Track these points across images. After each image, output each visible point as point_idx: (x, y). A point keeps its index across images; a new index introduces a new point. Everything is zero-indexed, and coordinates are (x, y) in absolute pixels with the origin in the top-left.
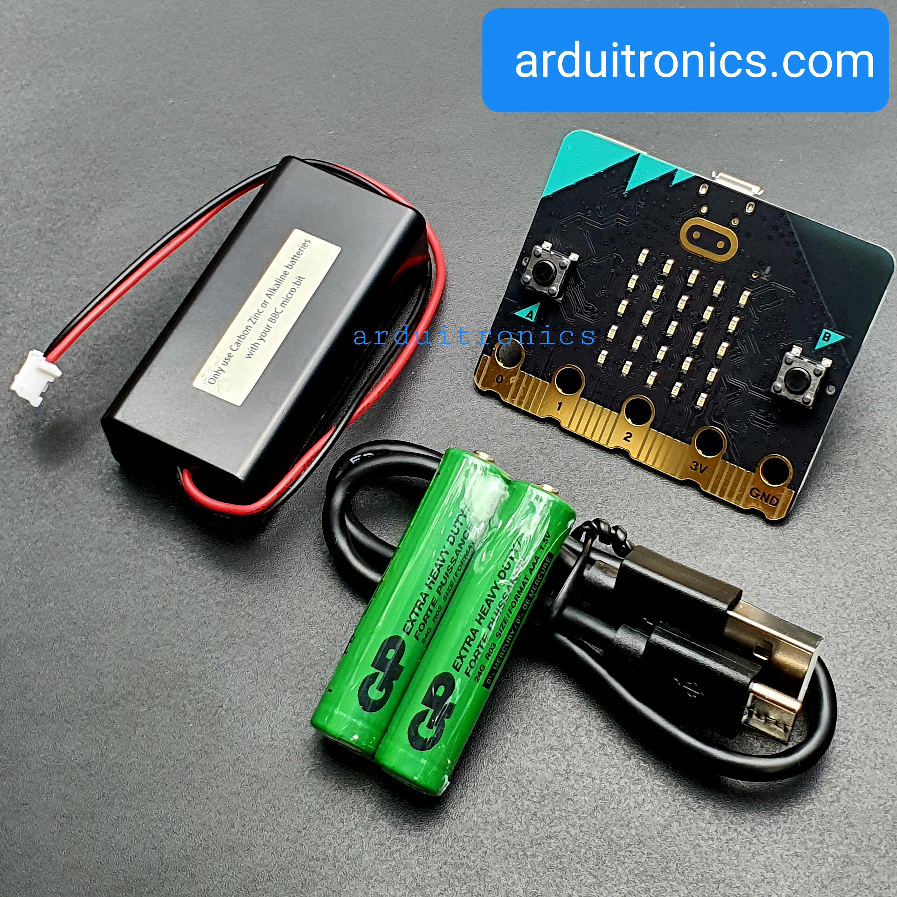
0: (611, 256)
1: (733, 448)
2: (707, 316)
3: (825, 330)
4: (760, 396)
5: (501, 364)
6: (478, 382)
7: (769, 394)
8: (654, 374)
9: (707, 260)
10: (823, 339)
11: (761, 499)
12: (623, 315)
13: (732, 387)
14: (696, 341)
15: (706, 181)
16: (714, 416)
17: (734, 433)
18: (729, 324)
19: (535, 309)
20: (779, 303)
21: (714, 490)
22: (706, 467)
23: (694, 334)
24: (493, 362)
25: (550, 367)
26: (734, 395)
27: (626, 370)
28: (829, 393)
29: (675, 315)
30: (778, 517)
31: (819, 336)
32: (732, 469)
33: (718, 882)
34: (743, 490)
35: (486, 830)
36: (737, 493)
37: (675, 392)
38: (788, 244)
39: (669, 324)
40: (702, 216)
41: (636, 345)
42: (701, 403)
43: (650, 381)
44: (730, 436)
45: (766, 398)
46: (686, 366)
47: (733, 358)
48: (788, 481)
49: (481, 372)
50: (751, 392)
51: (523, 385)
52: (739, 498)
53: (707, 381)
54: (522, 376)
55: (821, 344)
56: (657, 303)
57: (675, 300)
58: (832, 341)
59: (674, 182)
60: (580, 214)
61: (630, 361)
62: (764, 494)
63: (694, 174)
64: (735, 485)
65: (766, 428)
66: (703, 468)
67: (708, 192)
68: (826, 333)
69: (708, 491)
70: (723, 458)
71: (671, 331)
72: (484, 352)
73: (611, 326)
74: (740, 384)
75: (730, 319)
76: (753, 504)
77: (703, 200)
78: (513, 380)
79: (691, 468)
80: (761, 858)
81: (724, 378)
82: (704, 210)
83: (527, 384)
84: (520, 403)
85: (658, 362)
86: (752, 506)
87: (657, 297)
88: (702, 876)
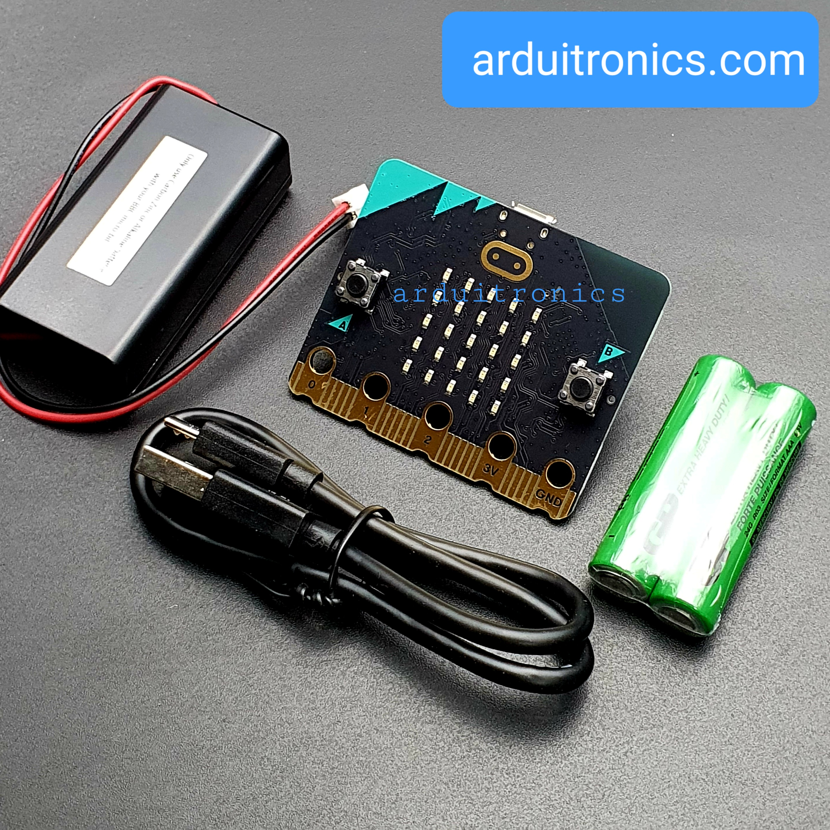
0: (419, 274)
1: (523, 451)
2: (503, 329)
3: (607, 346)
4: (548, 404)
5: (314, 371)
6: (292, 387)
7: (557, 402)
8: (453, 382)
9: (505, 280)
10: (606, 354)
11: (546, 500)
12: (428, 327)
13: (523, 396)
14: (493, 353)
15: (506, 209)
16: (506, 422)
17: (524, 438)
18: (522, 337)
19: (347, 320)
20: (568, 320)
21: (504, 491)
22: (498, 470)
23: (491, 347)
24: (307, 369)
25: (359, 374)
26: (526, 403)
27: (428, 378)
28: (610, 403)
29: (474, 328)
30: (561, 516)
31: (602, 351)
32: (521, 471)
34: (530, 491)
36: (524, 494)
37: (472, 399)
38: (576, 266)
39: (469, 336)
40: (502, 239)
41: (438, 355)
42: (495, 409)
43: (450, 388)
44: (520, 441)
45: (553, 406)
46: (482, 375)
47: (524, 369)
48: (571, 483)
49: (295, 377)
50: (541, 400)
51: (334, 390)
52: (526, 499)
53: (501, 389)
54: (333, 382)
55: (603, 358)
56: (459, 317)
57: (475, 315)
58: (613, 355)
59: (477, 209)
60: (392, 235)
61: (433, 369)
62: (549, 495)
63: (495, 202)
64: (523, 486)
65: (552, 433)
66: (494, 470)
67: (507, 218)
68: (608, 348)
69: (499, 492)
70: (513, 462)
71: (470, 342)
72: (299, 359)
73: (416, 337)
74: (532, 393)
75: (524, 333)
76: (539, 504)
77: (502, 225)
78: (324, 385)
79: (484, 470)
81: (517, 387)
82: (503, 234)
83: (338, 389)
84: (330, 407)
85: (457, 372)
86: (538, 506)
87: (459, 312)
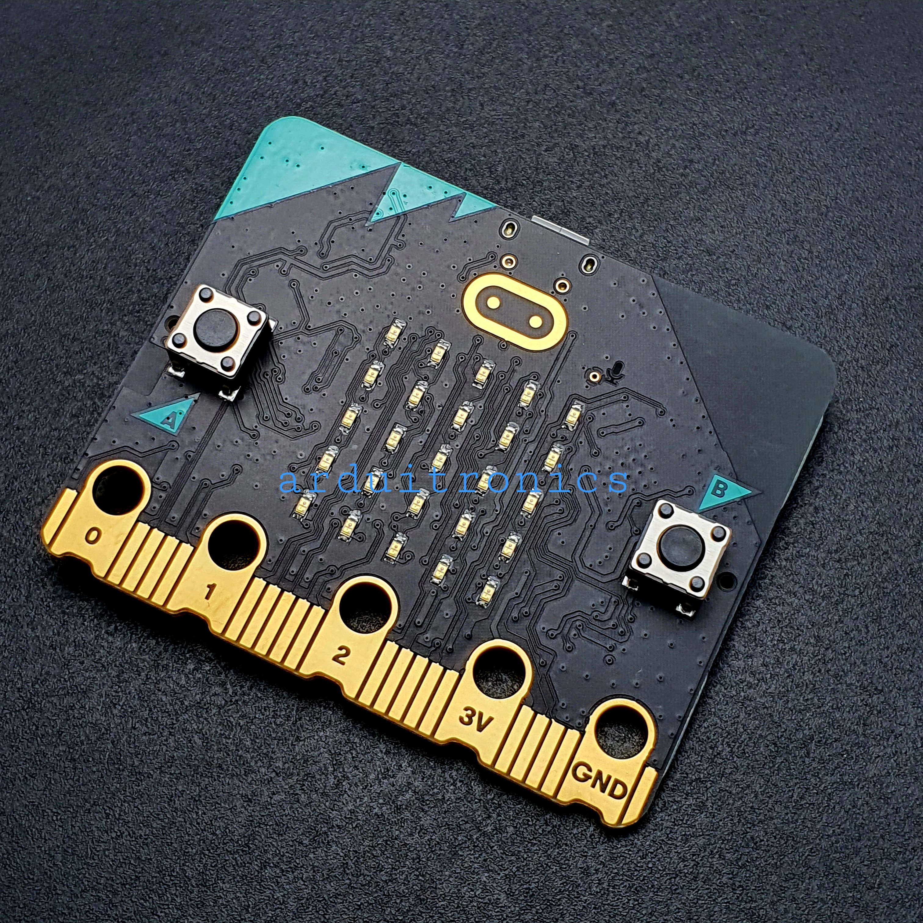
33: (805, 745)
35: (403, 820)
80: (851, 679)
88: (775, 744)
